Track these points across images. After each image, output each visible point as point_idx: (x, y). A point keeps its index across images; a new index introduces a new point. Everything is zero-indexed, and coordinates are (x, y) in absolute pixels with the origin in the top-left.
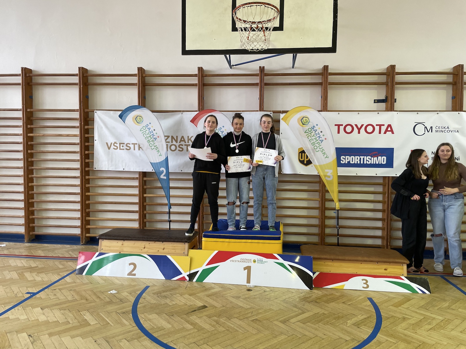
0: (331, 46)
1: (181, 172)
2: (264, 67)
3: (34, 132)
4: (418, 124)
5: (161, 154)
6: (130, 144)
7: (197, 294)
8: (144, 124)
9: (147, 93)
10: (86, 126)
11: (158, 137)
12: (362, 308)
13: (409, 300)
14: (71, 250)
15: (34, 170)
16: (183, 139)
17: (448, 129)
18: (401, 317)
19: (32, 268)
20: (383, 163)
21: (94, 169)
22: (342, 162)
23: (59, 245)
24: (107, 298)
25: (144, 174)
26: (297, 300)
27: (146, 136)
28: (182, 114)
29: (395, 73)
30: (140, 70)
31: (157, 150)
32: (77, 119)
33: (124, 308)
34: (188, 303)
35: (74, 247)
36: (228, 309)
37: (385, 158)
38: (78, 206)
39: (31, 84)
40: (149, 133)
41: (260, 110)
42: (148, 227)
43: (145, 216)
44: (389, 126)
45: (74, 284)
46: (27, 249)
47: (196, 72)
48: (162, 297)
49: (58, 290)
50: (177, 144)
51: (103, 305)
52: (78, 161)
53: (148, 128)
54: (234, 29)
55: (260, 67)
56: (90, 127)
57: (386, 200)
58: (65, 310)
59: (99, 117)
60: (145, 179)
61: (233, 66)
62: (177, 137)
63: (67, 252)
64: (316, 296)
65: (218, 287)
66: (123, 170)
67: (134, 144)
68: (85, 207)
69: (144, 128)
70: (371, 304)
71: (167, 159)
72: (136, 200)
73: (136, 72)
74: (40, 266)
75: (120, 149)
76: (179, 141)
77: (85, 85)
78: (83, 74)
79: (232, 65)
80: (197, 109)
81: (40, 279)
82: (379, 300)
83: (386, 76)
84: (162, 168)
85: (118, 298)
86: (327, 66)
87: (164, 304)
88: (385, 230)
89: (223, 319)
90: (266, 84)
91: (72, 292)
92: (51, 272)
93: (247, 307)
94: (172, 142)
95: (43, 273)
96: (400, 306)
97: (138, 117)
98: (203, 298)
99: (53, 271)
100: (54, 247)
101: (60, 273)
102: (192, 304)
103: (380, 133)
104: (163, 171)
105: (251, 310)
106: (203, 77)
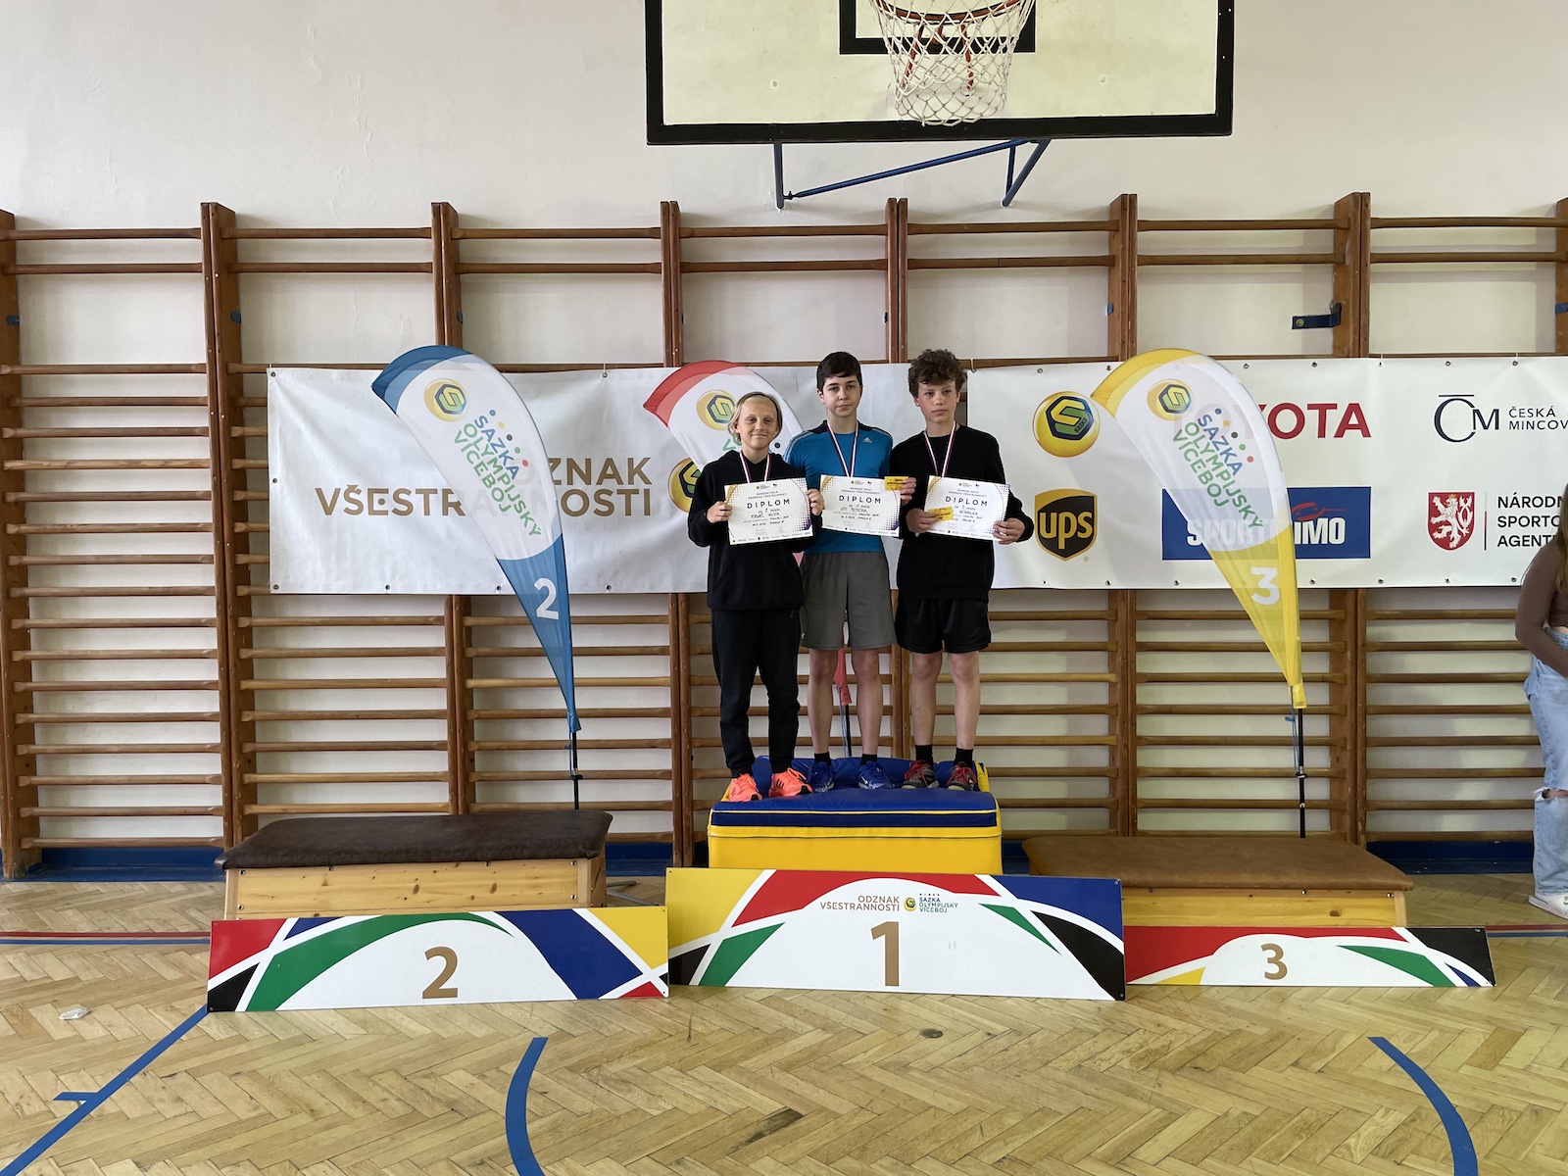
0: (1213, 112)
1: (607, 592)
2: (904, 202)
3: (27, 453)
4: (1452, 400)
5: (535, 525)
6: (408, 492)
7: (739, 1060)
8: (470, 415)
9: (465, 298)
10: (237, 428)
11: (525, 463)
12: (1374, 1082)
13: (1515, 1037)
14: (194, 901)
15: (32, 602)
16: (610, 471)
17: (1551, 417)
18: (1521, 1107)
19: (55, 985)
20: (1333, 541)
21: (273, 591)
22: (1190, 540)
23: (142, 885)
24: (394, 1103)
25: (465, 604)
26: (1126, 1064)
27: (476, 463)
28: (605, 376)
29: (1369, 223)
30: (443, 212)
31: (522, 514)
32: (200, 401)
33: (474, 1141)
34: (723, 1105)
35: (202, 890)
36: (883, 1119)
37: (1342, 522)
38: (212, 734)
39: (11, 270)
40: (491, 449)
41: (895, 360)
42: (484, 798)
43: (472, 760)
44: (1354, 408)
45: (244, 1045)
46: (19, 907)
47: (657, 222)
48: (612, 1083)
49: (182, 1078)
50: (591, 490)
51: (386, 1133)
52: (207, 559)
53: (483, 429)
54: (851, 43)
55: (891, 201)
56: (249, 430)
57: (1348, 671)
58: (237, 1164)
59: (286, 392)
60: (469, 621)
61: (790, 197)
62: (588, 462)
63: (182, 909)
64: (1187, 1044)
65: (810, 1028)
66: (385, 591)
67: (426, 493)
68: (238, 734)
69: (470, 431)
70: (1393, 1062)
71: (559, 546)
72: (438, 701)
73: (427, 221)
74: (87, 977)
75: (372, 512)
76: (595, 477)
77: (229, 272)
78: (219, 231)
79: (786, 194)
80: (662, 359)
81: (102, 1032)
82: (1413, 1043)
83: (1334, 231)
84: (541, 580)
85: (439, 1100)
86: (1133, 198)
87: (628, 1113)
88: (1345, 778)
89: (881, 1166)
90: (915, 264)
91: (239, 1080)
92: (138, 998)
93: (950, 1104)
94: (570, 482)
95: (107, 1006)
96: (1497, 1064)
97: (447, 391)
98: (770, 1077)
99: (143, 997)
100: (124, 896)
101: (174, 1004)
102: (737, 1105)
103: (1322, 434)
104: (545, 589)
105: (973, 1120)
106: (680, 238)
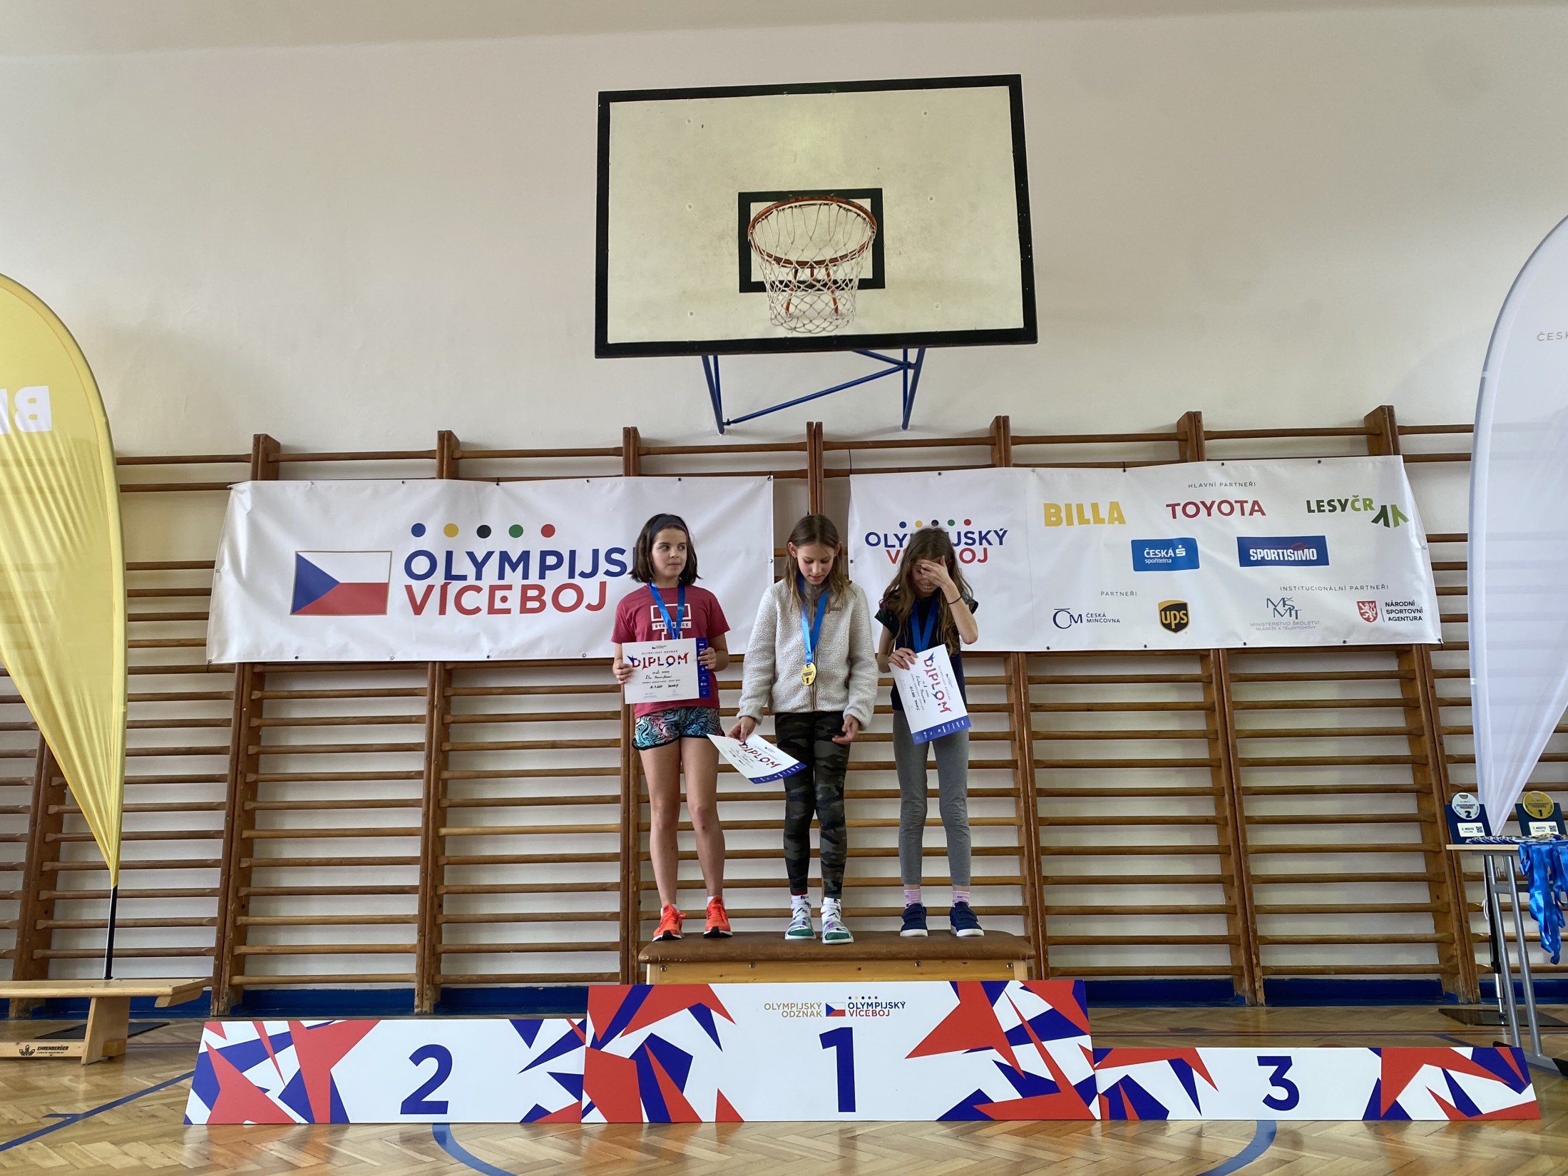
0: (1022, 326)
2: (819, 425)
29: (1202, 434)
30: (446, 438)
38: (213, 879)
43: (441, 906)
47: (619, 443)
52: (225, 723)
54: (748, 285)
55: (809, 425)
61: (729, 423)
68: (235, 879)
72: (413, 848)
73: (432, 444)
78: (266, 455)
79: (725, 420)
83: (1176, 442)
86: (1006, 419)
88: (1236, 914)
90: (829, 474)
106: (639, 455)
